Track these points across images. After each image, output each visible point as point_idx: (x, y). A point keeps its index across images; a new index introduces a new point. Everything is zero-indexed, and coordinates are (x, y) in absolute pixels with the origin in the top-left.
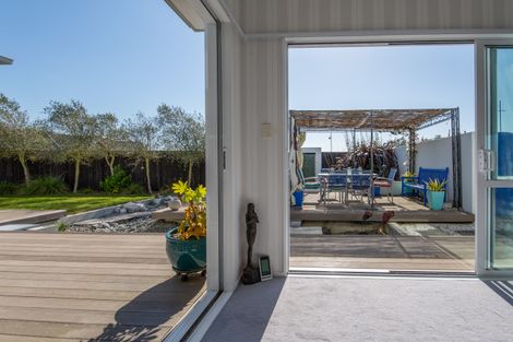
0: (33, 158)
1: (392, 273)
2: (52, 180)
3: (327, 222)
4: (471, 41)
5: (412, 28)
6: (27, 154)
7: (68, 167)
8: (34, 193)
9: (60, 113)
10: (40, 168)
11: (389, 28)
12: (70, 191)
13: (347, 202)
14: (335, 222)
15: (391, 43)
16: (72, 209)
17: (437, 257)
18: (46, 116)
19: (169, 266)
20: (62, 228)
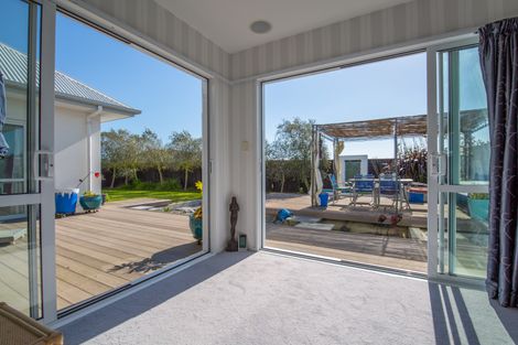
0: (164, 168)
1: (342, 263)
2: (174, 181)
3: (347, 222)
4: (423, 50)
5: (357, 51)
6: (162, 165)
7: (182, 172)
8: (164, 189)
9: (178, 139)
10: (168, 174)
11: (336, 56)
12: (182, 189)
13: (377, 206)
14: (354, 222)
15: (343, 67)
16: (176, 199)
17: (412, 259)
18: (170, 141)
19: (192, 235)
20: (167, 211)
